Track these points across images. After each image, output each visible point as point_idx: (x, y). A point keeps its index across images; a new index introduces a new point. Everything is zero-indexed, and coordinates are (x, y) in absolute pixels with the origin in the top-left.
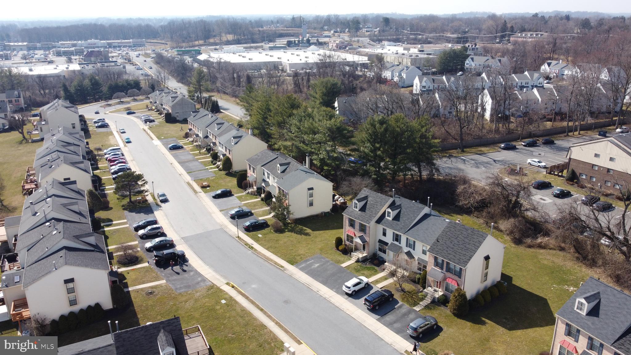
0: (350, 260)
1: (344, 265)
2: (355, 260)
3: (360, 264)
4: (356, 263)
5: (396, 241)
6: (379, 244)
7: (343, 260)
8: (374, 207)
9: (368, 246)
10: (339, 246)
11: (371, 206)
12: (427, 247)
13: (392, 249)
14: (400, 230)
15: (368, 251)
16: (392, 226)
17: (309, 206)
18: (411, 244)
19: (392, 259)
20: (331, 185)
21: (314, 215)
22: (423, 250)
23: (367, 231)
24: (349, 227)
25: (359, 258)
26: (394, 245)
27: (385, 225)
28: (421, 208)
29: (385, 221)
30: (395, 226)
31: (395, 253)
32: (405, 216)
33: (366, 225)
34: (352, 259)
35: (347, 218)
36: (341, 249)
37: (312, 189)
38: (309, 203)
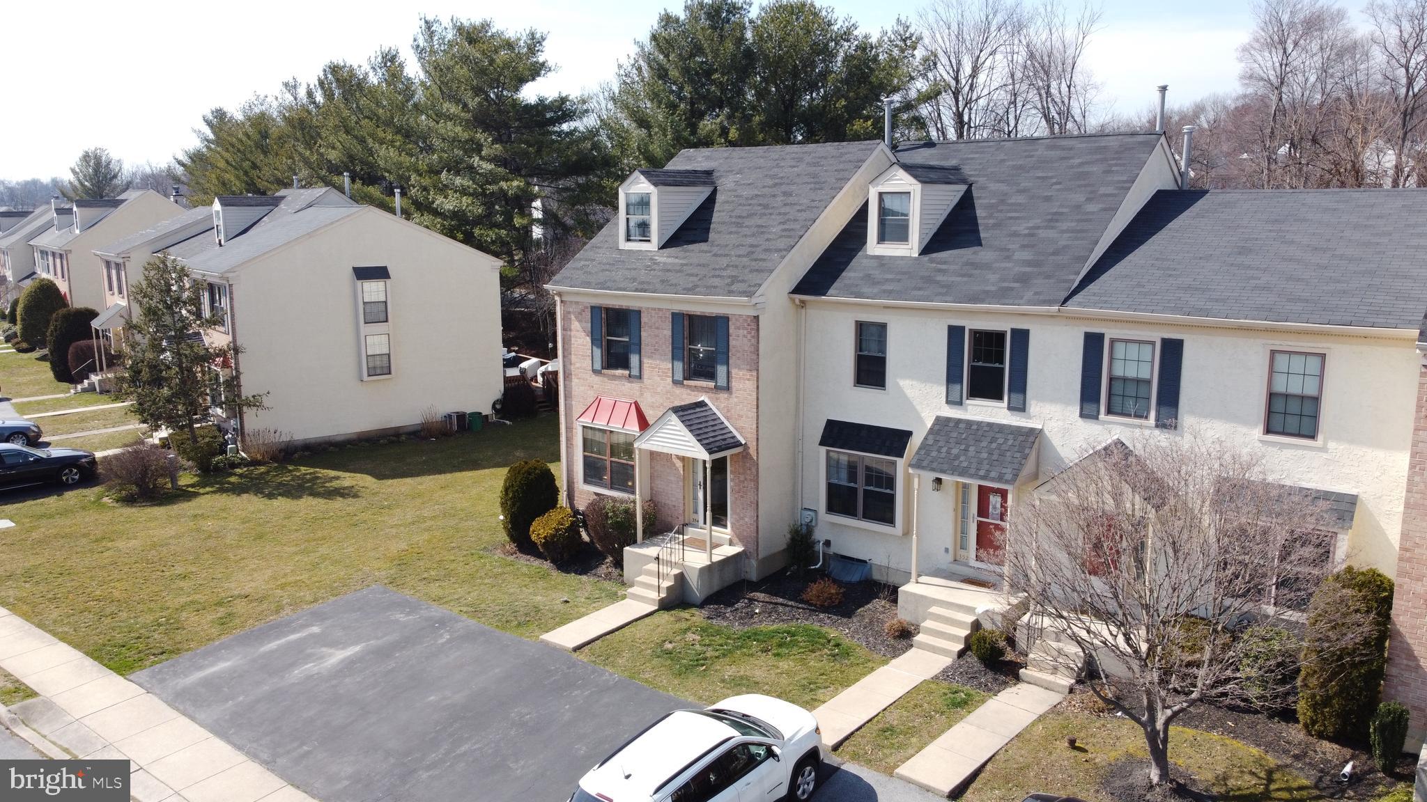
0: (614, 597)
1: (568, 636)
2: (654, 595)
3: (697, 617)
4: (665, 617)
5: (975, 393)
6: (828, 452)
7: (561, 607)
8: (766, 206)
9: (746, 479)
10: (533, 520)
11: (748, 208)
12: (1323, 357)
13: (957, 457)
14: (1012, 289)
15: (746, 519)
16: (938, 282)
17: (369, 376)
18: (1138, 381)
19: (947, 550)
20: (493, 268)
21: (401, 431)
22: (1272, 396)
23: (739, 358)
24: (596, 379)
25: (688, 578)
26: (964, 436)
27: (875, 291)
28: (1133, 148)
29: (869, 276)
30: (959, 279)
31: (993, 480)
32: (1022, 215)
33: (728, 318)
34: (633, 594)
35: (580, 314)
36: (545, 538)
37: (380, 273)
38: (367, 356)
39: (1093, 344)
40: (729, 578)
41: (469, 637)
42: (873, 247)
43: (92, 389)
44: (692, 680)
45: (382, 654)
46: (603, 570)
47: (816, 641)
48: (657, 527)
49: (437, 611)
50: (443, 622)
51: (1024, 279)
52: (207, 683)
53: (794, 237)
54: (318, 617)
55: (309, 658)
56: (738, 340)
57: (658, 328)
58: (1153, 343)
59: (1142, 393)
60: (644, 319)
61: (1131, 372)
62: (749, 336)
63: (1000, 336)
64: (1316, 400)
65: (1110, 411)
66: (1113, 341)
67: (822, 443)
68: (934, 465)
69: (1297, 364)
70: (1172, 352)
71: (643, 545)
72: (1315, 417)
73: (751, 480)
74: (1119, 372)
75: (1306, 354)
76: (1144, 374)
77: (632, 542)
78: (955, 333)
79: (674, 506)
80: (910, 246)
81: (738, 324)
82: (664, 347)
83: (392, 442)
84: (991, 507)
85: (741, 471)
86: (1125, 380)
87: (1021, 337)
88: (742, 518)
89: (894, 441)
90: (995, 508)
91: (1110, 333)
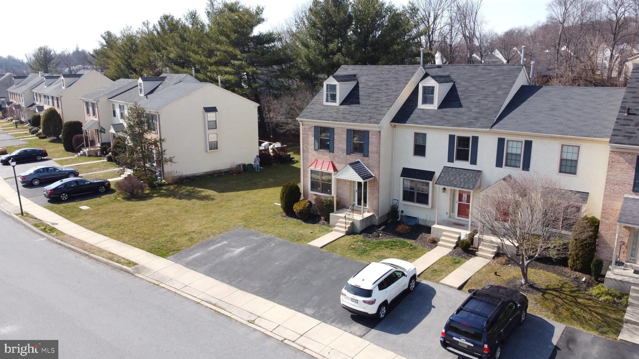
0: (328, 231)
1: (318, 243)
2: (344, 230)
3: (360, 237)
4: (348, 237)
5: (458, 158)
6: (404, 179)
7: (311, 234)
8: (379, 89)
9: (374, 189)
10: (294, 204)
11: (372, 90)
12: (579, 147)
13: (452, 181)
14: (473, 122)
15: (374, 203)
16: (445, 119)
17: (210, 150)
18: (516, 155)
19: (447, 213)
20: (255, 107)
21: (222, 171)
22: (562, 160)
23: (373, 146)
24: (315, 153)
25: (356, 225)
26: (455, 173)
27: (422, 122)
28: (513, 70)
29: (419, 116)
30: (453, 118)
31: (466, 188)
32: (474, 94)
33: (369, 131)
34: (335, 229)
35: (310, 129)
36: (300, 210)
37: (213, 110)
38: (209, 142)
39: (501, 142)
40: (369, 224)
41: (281, 244)
42: (421, 105)
43: (84, 154)
44: (364, 257)
45: (254, 250)
46: (322, 221)
47: (404, 245)
48: (341, 206)
49: (266, 236)
50: (270, 240)
51: (477, 119)
52: (195, 259)
53: (392, 102)
54: (224, 238)
55: (228, 252)
56: (372, 139)
57: (341, 135)
58: (522, 142)
59: (518, 159)
60: (336, 131)
61: (514, 151)
62: (377, 138)
63: (468, 139)
64: (576, 161)
65: (506, 165)
66: (508, 141)
67: (402, 176)
68: (445, 183)
69: (570, 149)
70: (528, 145)
71: (336, 213)
72: (576, 167)
73: (376, 189)
74: (510, 151)
75: (573, 146)
76: (519, 152)
77: (333, 211)
78: (452, 137)
79: (346, 199)
80: (434, 106)
81: (373, 133)
82: (343, 141)
83: (219, 176)
84: (463, 198)
85: (373, 186)
86: (512, 154)
87: (476, 139)
88: (373, 203)
89: (429, 175)
90: (465, 198)
91: (507, 138)
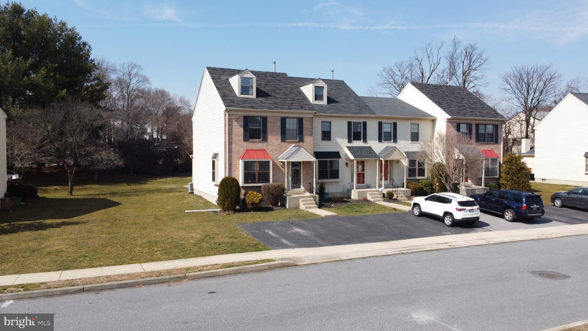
2: (315, 205)
9: (309, 170)
12: (418, 124)
14: (361, 112)
19: (349, 183)
20: (4, 119)
22: (412, 133)
23: (307, 131)
24: (245, 143)
35: (238, 119)
39: (380, 124)
42: (314, 101)
44: (369, 212)
55: (295, 233)
56: (306, 125)
57: (275, 123)
58: (391, 124)
60: (268, 120)
61: (387, 131)
62: (310, 124)
63: (360, 123)
64: (418, 133)
66: (384, 123)
67: (317, 158)
68: (359, 156)
69: (415, 126)
70: (395, 124)
71: (287, 195)
72: (418, 137)
74: (385, 131)
76: (390, 131)
78: (349, 123)
80: (324, 102)
81: (306, 120)
82: (277, 129)
84: (359, 169)
85: (307, 167)
87: (365, 124)
89: (336, 155)
91: (383, 121)
